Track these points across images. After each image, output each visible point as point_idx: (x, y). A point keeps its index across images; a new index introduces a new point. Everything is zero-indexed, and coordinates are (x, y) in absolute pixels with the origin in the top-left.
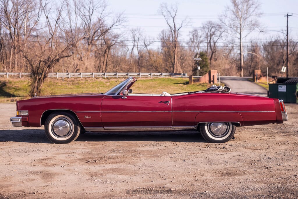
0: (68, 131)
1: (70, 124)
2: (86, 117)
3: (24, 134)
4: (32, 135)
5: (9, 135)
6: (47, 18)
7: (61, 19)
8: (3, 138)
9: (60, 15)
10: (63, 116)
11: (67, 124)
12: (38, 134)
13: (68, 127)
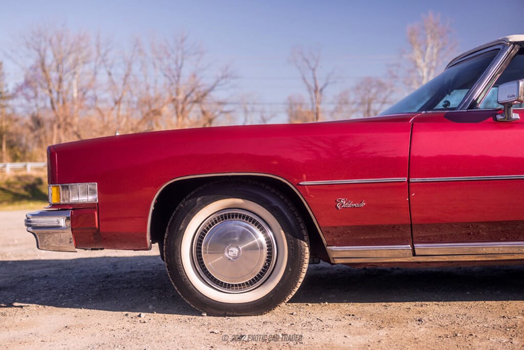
0: (261, 267)
1: (270, 234)
2: (343, 203)
3: (81, 272)
4: (108, 277)
5: (33, 278)
6: (110, 74)
7: (131, 79)
8: (12, 288)
9: (130, 69)
10: (239, 201)
11: (257, 237)
12: (126, 273)
13: (262, 248)
